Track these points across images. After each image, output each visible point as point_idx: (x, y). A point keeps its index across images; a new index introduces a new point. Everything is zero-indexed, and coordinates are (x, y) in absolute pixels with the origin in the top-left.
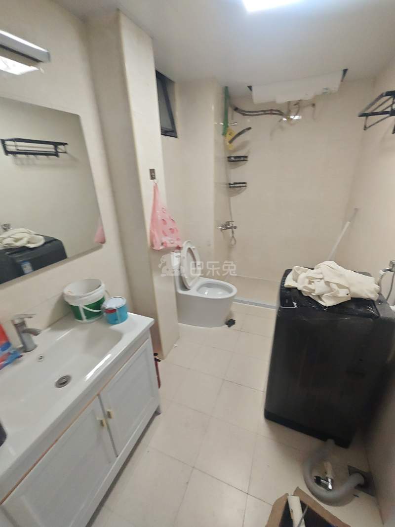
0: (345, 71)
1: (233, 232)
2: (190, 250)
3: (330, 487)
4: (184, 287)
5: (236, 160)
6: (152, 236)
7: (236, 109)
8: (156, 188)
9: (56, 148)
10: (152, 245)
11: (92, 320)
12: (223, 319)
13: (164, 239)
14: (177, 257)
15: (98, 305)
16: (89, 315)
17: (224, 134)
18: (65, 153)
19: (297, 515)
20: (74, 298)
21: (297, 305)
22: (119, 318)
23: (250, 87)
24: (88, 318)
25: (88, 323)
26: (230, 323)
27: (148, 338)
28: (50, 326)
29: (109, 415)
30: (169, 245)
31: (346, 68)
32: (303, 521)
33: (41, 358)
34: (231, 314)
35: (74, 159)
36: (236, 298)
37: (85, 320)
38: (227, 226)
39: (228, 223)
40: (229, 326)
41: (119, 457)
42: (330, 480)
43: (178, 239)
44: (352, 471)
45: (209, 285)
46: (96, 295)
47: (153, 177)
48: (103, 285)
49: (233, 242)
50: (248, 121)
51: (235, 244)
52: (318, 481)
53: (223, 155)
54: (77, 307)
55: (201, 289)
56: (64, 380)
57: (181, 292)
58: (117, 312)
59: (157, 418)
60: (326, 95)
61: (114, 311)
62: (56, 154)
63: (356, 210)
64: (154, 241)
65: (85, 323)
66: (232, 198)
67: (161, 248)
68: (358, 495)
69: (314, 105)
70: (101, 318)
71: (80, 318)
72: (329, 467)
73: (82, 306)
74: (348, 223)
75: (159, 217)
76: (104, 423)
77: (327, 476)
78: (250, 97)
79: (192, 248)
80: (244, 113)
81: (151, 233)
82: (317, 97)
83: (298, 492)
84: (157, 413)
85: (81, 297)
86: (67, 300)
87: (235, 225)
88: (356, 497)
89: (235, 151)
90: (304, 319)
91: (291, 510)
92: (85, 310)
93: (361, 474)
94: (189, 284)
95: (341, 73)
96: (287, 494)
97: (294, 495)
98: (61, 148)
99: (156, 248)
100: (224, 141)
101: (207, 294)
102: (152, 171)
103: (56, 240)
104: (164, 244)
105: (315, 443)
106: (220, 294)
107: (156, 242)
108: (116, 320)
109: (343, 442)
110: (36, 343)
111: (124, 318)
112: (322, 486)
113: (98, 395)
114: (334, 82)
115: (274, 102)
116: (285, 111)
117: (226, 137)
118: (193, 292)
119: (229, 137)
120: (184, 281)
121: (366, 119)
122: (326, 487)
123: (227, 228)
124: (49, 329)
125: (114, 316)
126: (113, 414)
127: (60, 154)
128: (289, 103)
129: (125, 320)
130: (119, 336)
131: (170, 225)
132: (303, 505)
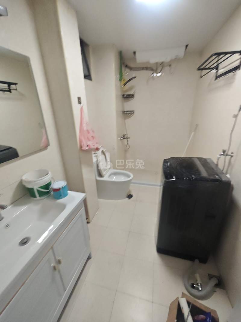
0: (187, 46)
1: (128, 141)
2: (103, 152)
3: (200, 289)
4: (100, 175)
5: (127, 97)
6: (81, 142)
7: (126, 66)
8: (82, 110)
9: (9, 86)
10: (81, 147)
11: (43, 198)
12: (126, 194)
13: (89, 143)
14: (95, 156)
15: (47, 186)
16: (41, 194)
17: (120, 80)
18: (16, 89)
19: (186, 310)
20: (30, 182)
21: (176, 178)
22: (62, 195)
23: (135, 53)
24: (40, 196)
25: (41, 199)
26: (130, 196)
27: (82, 207)
28: (12, 203)
29: (59, 262)
30: (92, 147)
31: (187, 44)
32: (190, 313)
33: (7, 226)
34: (130, 191)
35: (22, 95)
36: (132, 181)
37: (38, 198)
38: (124, 137)
39: (124, 136)
40: (129, 198)
41: (66, 292)
42: (199, 284)
43: (97, 143)
44: (211, 277)
45: (115, 174)
46: (46, 180)
47: (80, 102)
48: (50, 173)
49: (128, 147)
50: (134, 74)
51: (129, 148)
52: (193, 286)
53: (120, 94)
54: (32, 189)
55: (111, 176)
56: (25, 240)
57: (98, 178)
58: (61, 190)
59: (89, 261)
60: (177, 60)
61: (58, 190)
62: (10, 91)
63: (197, 125)
64: (82, 144)
65: (38, 200)
66: (126, 120)
67: (87, 148)
68: (216, 291)
69: (170, 66)
70: (49, 196)
71: (34, 196)
72: (198, 276)
73: (36, 188)
74: (193, 133)
75: (85, 128)
76: (56, 267)
77: (198, 282)
78: (134, 59)
79: (104, 150)
80: (131, 69)
81: (80, 139)
82: (172, 61)
83: (183, 295)
84: (89, 258)
85: (35, 181)
86: (24, 184)
87: (128, 137)
88: (215, 292)
89: (127, 91)
90: (180, 186)
91: (181, 308)
92: (38, 191)
93: (216, 277)
94: (104, 173)
95: (184, 47)
96: (178, 298)
97: (182, 297)
98: (13, 87)
99: (83, 148)
100: (121, 84)
101: (114, 179)
102: (79, 99)
103: (11, 148)
104: (89, 146)
105: (188, 263)
106: (122, 179)
107: (83, 145)
108: (61, 196)
109: (203, 261)
110: (3, 215)
111: (66, 195)
112: (196, 289)
113: (52, 248)
114: (181, 52)
115: (148, 63)
116: (155, 68)
117: (121, 82)
118: (106, 178)
119: (123, 83)
120: (100, 172)
121: (201, 72)
122: (198, 289)
123: (124, 139)
124: (11, 206)
125: (59, 193)
126: (62, 261)
127: (12, 91)
128: (157, 63)
129: (67, 196)
130: (63, 207)
131: (91, 134)
132: (189, 303)
